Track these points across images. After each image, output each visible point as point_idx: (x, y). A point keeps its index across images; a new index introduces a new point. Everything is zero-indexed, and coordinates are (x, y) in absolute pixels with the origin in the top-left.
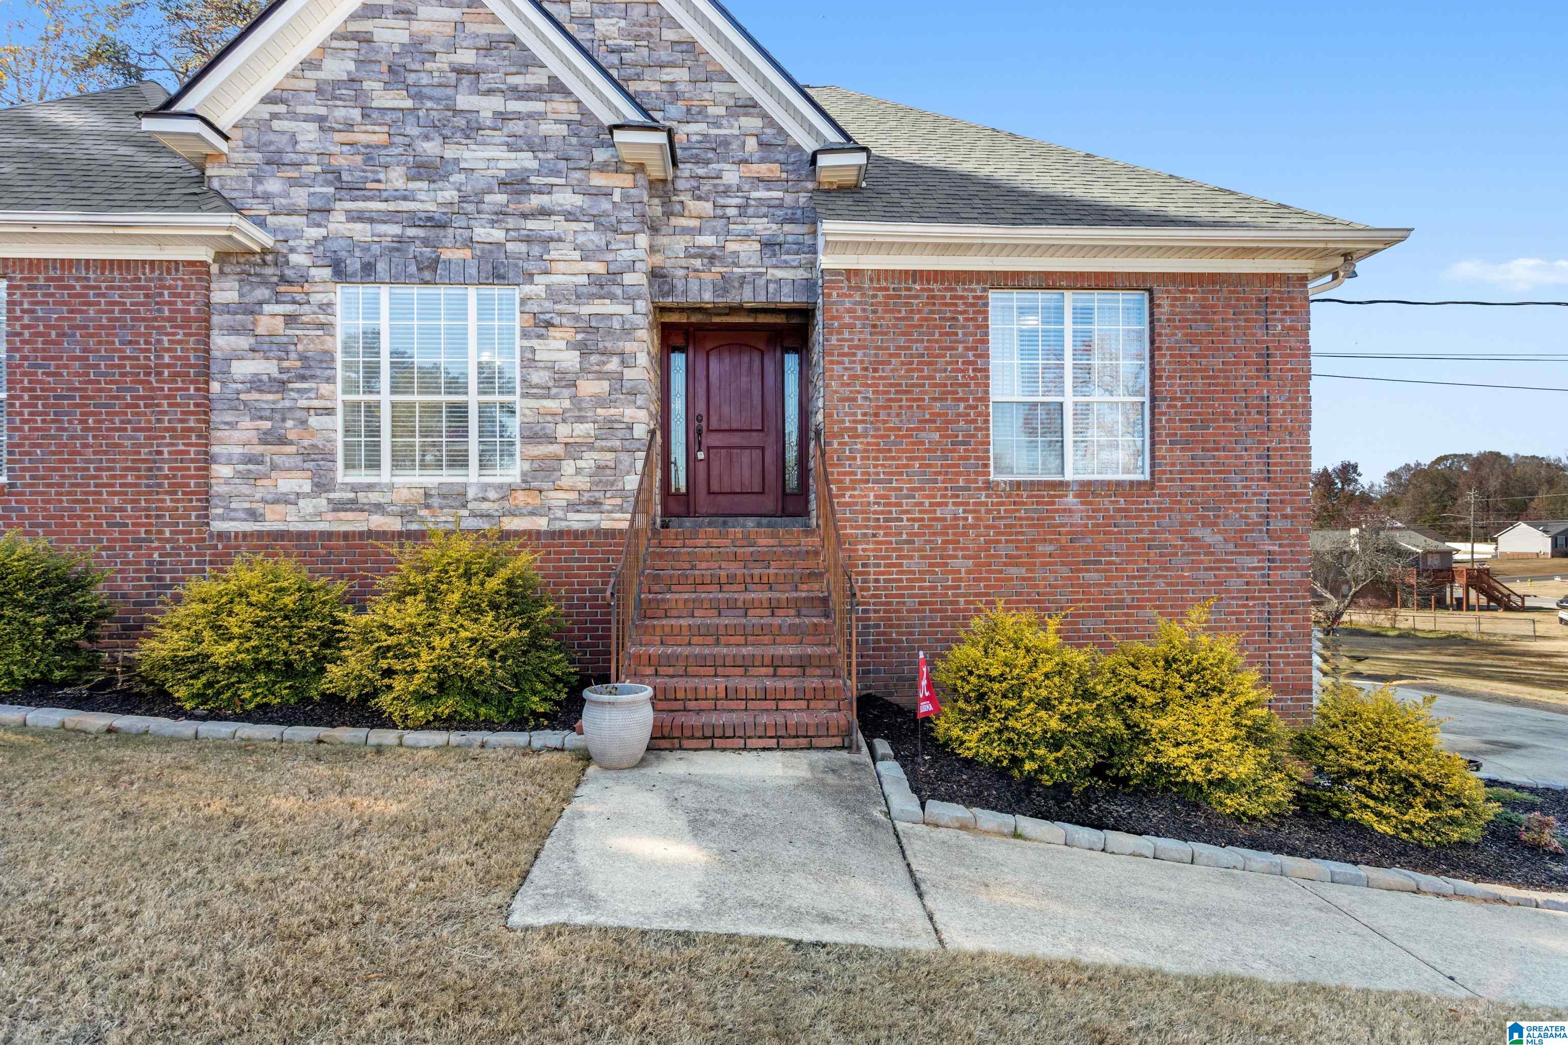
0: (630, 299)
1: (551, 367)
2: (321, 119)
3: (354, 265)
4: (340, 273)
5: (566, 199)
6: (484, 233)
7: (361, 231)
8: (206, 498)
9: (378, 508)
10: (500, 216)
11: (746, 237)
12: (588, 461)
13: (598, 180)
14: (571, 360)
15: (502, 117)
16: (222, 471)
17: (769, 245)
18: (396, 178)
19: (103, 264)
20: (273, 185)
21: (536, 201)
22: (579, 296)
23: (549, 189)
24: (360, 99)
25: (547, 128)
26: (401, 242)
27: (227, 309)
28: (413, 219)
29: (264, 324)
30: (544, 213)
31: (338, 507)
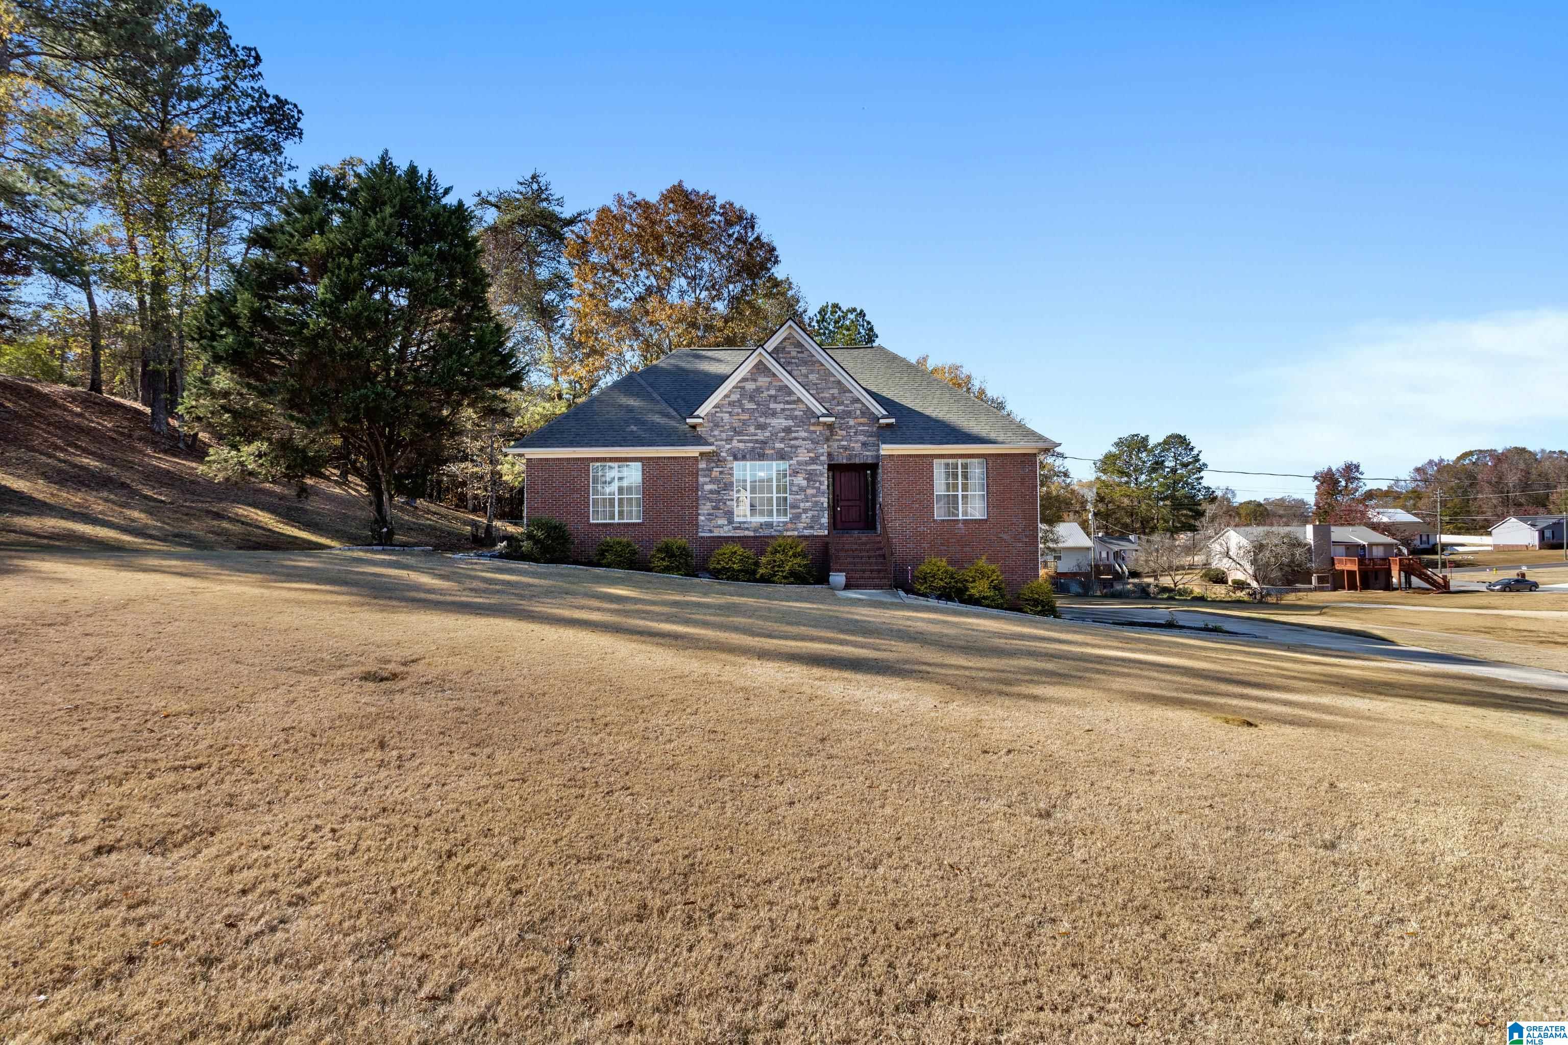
0: (822, 465)
1: (798, 485)
2: (730, 413)
3: (740, 456)
4: (736, 458)
5: (804, 434)
6: (778, 445)
7: (741, 446)
8: (697, 525)
9: (747, 529)
10: (782, 440)
11: (856, 442)
12: (810, 514)
13: (812, 428)
14: (804, 483)
15: (783, 410)
16: (702, 518)
17: (864, 444)
18: (752, 429)
19: (669, 458)
20: (716, 433)
21: (794, 435)
22: (806, 463)
23: (797, 431)
24: (741, 405)
25: (797, 413)
26: (753, 448)
27: (703, 470)
28: (757, 441)
29: (714, 474)
30: (796, 439)
31: (735, 528)
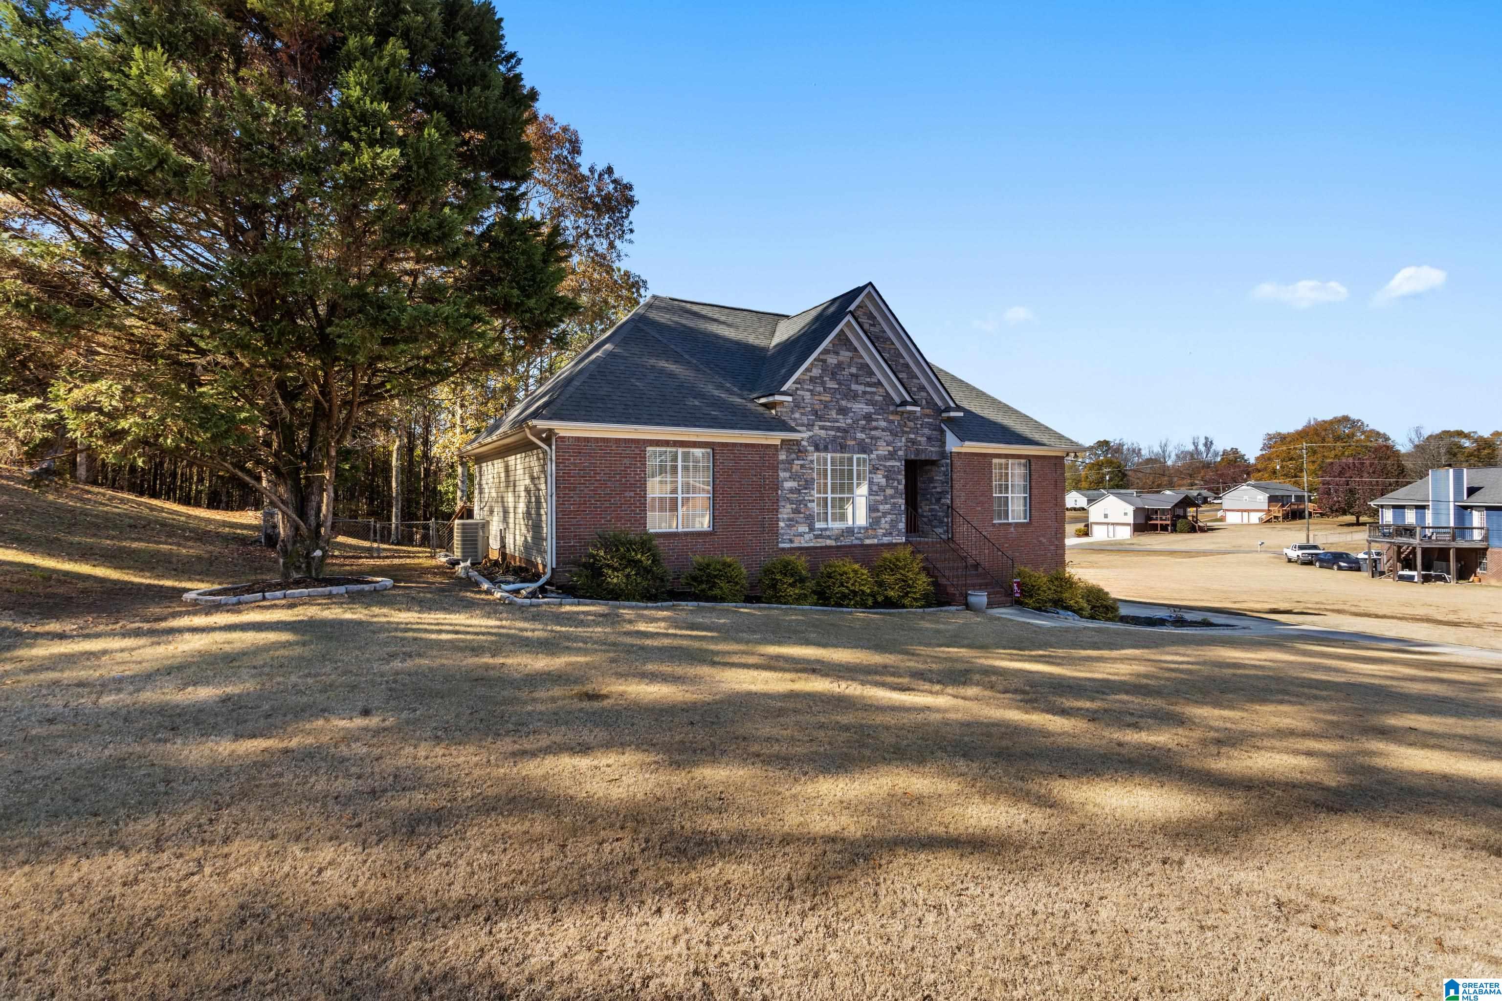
0: (900, 460)
1: (878, 484)
2: (811, 391)
3: (821, 446)
4: (817, 449)
5: (883, 424)
6: (860, 436)
7: (823, 433)
8: (777, 534)
9: (829, 537)
10: (863, 430)
11: (923, 435)
12: (888, 518)
13: (891, 417)
14: (883, 481)
15: (864, 393)
16: (782, 524)
17: (929, 439)
18: (833, 414)
19: (747, 445)
20: (797, 415)
21: (874, 424)
22: (885, 458)
23: (877, 420)
24: (823, 383)
25: (878, 398)
26: (835, 436)
27: (783, 462)
28: (838, 429)
29: (796, 468)
30: (876, 428)
31: (817, 537)
